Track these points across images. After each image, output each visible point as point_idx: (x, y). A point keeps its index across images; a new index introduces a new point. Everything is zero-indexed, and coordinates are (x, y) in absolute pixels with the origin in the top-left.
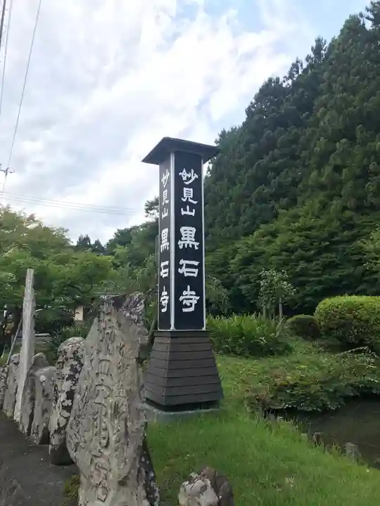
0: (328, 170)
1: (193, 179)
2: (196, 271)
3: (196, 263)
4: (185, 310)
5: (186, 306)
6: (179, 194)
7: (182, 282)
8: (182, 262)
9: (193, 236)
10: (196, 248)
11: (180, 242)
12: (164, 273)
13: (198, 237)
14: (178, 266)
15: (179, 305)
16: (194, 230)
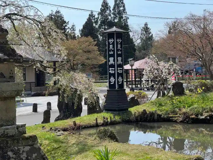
1: (112, 41)
2: (114, 71)
3: (114, 69)
4: (111, 83)
5: (111, 82)
8: (110, 69)
9: (113, 60)
10: (114, 64)
11: (109, 63)
16: (113, 58)
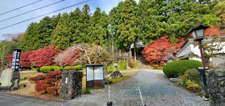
0: (56, 40)
1: (19, 53)
3: (18, 63)
6: (17, 55)
7: (16, 65)
11: (16, 61)
12: (13, 64)
13: (19, 60)
14: (15, 63)
15: (15, 68)
